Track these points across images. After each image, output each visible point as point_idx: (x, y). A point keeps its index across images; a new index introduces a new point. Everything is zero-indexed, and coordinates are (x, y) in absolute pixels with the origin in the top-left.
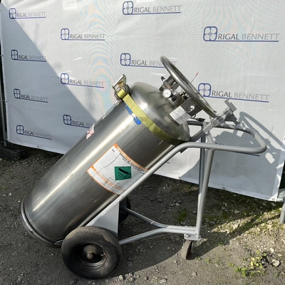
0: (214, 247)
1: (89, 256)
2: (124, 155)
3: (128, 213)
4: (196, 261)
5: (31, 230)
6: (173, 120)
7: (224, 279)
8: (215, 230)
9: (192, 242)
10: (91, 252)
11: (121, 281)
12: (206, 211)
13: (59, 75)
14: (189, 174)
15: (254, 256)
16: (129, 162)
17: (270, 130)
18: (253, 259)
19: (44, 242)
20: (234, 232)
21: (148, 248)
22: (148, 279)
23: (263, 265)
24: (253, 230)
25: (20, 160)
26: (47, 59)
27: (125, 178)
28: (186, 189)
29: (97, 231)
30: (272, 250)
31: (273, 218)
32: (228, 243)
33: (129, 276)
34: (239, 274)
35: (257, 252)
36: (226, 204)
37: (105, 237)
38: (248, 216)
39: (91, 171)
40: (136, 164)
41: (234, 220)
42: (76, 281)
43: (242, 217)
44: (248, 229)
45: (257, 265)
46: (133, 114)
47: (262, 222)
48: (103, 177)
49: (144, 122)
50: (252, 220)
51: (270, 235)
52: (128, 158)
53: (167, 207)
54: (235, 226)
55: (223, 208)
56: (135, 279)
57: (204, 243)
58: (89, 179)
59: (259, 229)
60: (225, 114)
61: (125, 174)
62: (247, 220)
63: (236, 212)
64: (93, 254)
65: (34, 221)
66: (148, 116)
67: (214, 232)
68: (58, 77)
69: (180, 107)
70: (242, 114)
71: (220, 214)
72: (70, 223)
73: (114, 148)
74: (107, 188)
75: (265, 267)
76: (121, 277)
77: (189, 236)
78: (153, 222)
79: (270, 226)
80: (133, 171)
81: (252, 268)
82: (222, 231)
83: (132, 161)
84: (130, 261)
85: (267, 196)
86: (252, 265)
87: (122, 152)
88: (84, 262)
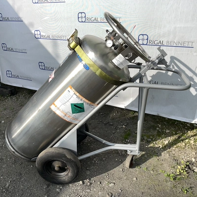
0: (150, 158)
1: (56, 169)
2: (78, 94)
3: (86, 135)
4: (137, 169)
5: (13, 150)
6: (115, 65)
7: (157, 182)
8: (151, 145)
9: (133, 156)
10: (58, 166)
11: (81, 185)
12: (145, 131)
13: (33, 32)
14: (132, 104)
15: (179, 164)
16: (81, 100)
17: (194, 70)
18: (179, 167)
19: (23, 159)
20: (165, 147)
21: (102, 160)
22: (101, 183)
23: (186, 171)
24: (179, 144)
25: (10, 96)
26: (23, 19)
27: (80, 112)
28: (131, 115)
29: (61, 151)
30: (194, 160)
31: (195, 135)
32: (161, 155)
33: (87, 181)
34: (168, 179)
35: (182, 162)
36: (160, 125)
37: (67, 155)
38: (176, 134)
39: (53, 108)
40: (87, 101)
41: (166, 137)
42: (48, 186)
43: (171, 135)
44: (175, 144)
45: (182, 171)
46: (83, 62)
47: (186, 139)
48: (62, 112)
49: (91, 68)
50: (179, 137)
51: (192, 148)
52: (81, 97)
53: (116, 129)
54: (166, 142)
55: (157, 129)
56: (91, 184)
57: (143, 155)
58: (52, 113)
59: (184, 144)
60: (157, 59)
61: (79, 109)
62: (175, 137)
63: (167, 131)
64: (59, 167)
65: (14, 145)
66: (95, 63)
67: (150, 147)
69: (120, 55)
70: (172, 58)
71: (155, 133)
72: (42, 145)
73: (69, 89)
74: (66, 120)
75: (188, 173)
76: (81, 182)
77: (131, 151)
79: (192, 142)
80: (85, 106)
81: (178, 173)
82: (156, 146)
83: (84, 99)
84: (88, 170)
85: (190, 120)
86: (178, 171)
87: (76, 92)
88: (53, 173)
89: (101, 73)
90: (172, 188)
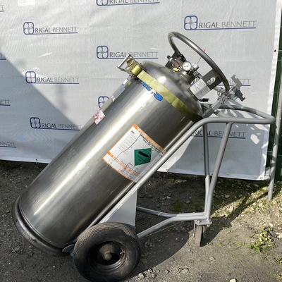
0: (219, 231)
2: (145, 135)
4: (208, 246)
5: (34, 238)
6: (192, 94)
8: (214, 215)
9: (203, 226)
10: (108, 252)
11: (141, 279)
13: (24, 74)
15: (257, 232)
16: (149, 143)
19: (50, 251)
20: (231, 215)
21: (157, 242)
22: (169, 271)
24: (247, 210)
26: (7, 57)
27: (145, 162)
30: (272, 225)
31: (261, 197)
32: (230, 225)
33: (148, 272)
34: (253, 251)
37: (125, 232)
38: (239, 198)
39: (107, 158)
40: (157, 145)
41: (227, 204)
43: (233, 200)
44: (242, 210)
45: (266, 239)
46: (153, 91)
47: (253, 202)
48: (121, 163)
49: (165, 98)
50: (244, 202)
51: (264, 212)
52: (150, 139)
53: (159, 202)
54: (231, 210)
56: (156, 275)
58: (106, 168)
59: (252, 209)
61: (144, 158)
62: (239, 202)
63: (227, 196)
65: (36, 227)
68: (22, 76)
69: (201, 80)
73: (133, 129)
74: (125, 176)
75: (273, 241)
76: (141, 275)
77: (201, 221)
78: (160, 214)
79: (261, 205)
80: (153, 152)
81: (262, 243)
82: (221, 215)
83: (153, 142)
85: (254, 176)
86: (261, 240)
87: (143, 133)
88: (99, 266)
89: (178, 104)
90: (262, 262)
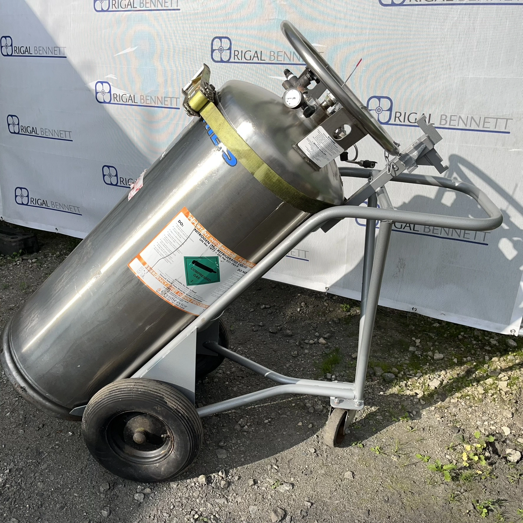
1: (137, 437)
2: (204, 231)
3: (222, 356)
4: (354, 449)
5: (23, 384)
6: (305, 157)
7: (407, 485)
8: (395, 390)
9: (346, 412)
10: (141, 429)
11: (201, 486)
12: (379, 354)
13: (92, 85)
14: (345, 282)
15: (469, 440)
16: (213, 247)
18: (468, 447)
19: (49, 409)
20: (431, 395)
21: (260, 423)
22: (255, 482)
23: (487, 458)
24: (469, 390)
25: (22, 254)
28: (341, 311)
29: (152, 387)
30: (507, 431)
31: (511, 368)
32: (419, 416)
33: (218, 476)
34: (437, 477)
35: (477, 434)
36: (418, 341)
37: (167, 400)
38: (461, 363)
40: (228, 252)
41: (433, 371)
42: (113, 486)
43: (447, 365)
44: (459, 389)
45: (476, 458)
46: (221, 145)
47: (488, 377)
48: (161, 278)
49: (243, 161)
50: (469, 372)
51: (503, 401)
52: (212, 239)
53: (301, 346)
54: (434, 384)
55: (411, 349)
56: (229, 484)
57: (371, 416)
59: (481, 390)
60: (416, 148)
62: (459, 371)
63: (438, 356)
64: (145, 433)
66: (253, 148)
67: (392, 395)
69: (320, 128)
71: (406, 359)
73: (181, 216)
74: (171, 301)
75: (491, 464)
76: (202, 479)
77: (341, 400)
78: (269, 373)
79: (503, 385)
80: (223, 266)
81: (465, 464)
82: (408, 393)
83: (220, 246)
84: (222, 447)
85: (498, 325)
86: (465, 458)
87: (199, 226)
88: (128, 449)
90: (447, 502)
